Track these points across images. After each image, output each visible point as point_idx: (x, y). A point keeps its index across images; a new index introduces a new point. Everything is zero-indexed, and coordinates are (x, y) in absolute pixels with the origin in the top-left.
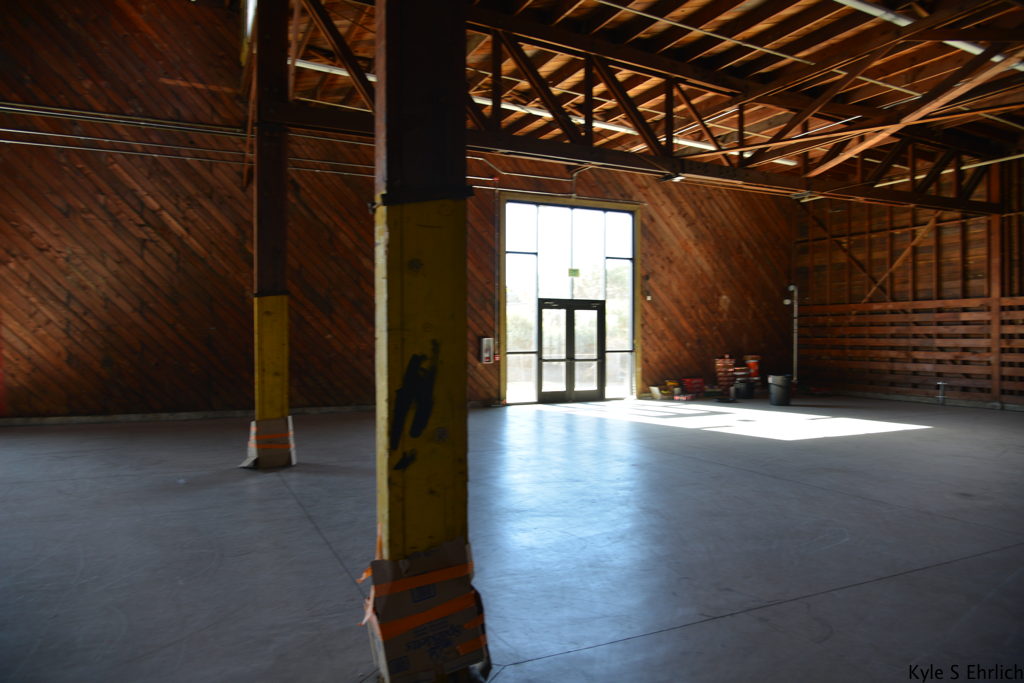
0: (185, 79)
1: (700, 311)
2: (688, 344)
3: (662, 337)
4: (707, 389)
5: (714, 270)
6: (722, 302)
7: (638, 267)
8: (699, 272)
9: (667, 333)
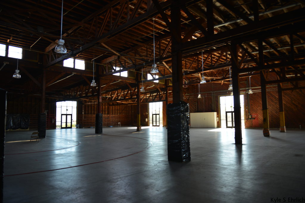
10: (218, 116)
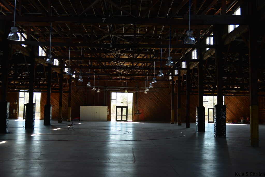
0: (162, 83)
1: (237, 110)
2: (235, 115)
3: (230, 114)
4: (238, 122)
5: (240, 103)
6: (242, 108)
7: (225, 103)
8: (237, 103)
9: (230, 113)
10: (109, 110)
